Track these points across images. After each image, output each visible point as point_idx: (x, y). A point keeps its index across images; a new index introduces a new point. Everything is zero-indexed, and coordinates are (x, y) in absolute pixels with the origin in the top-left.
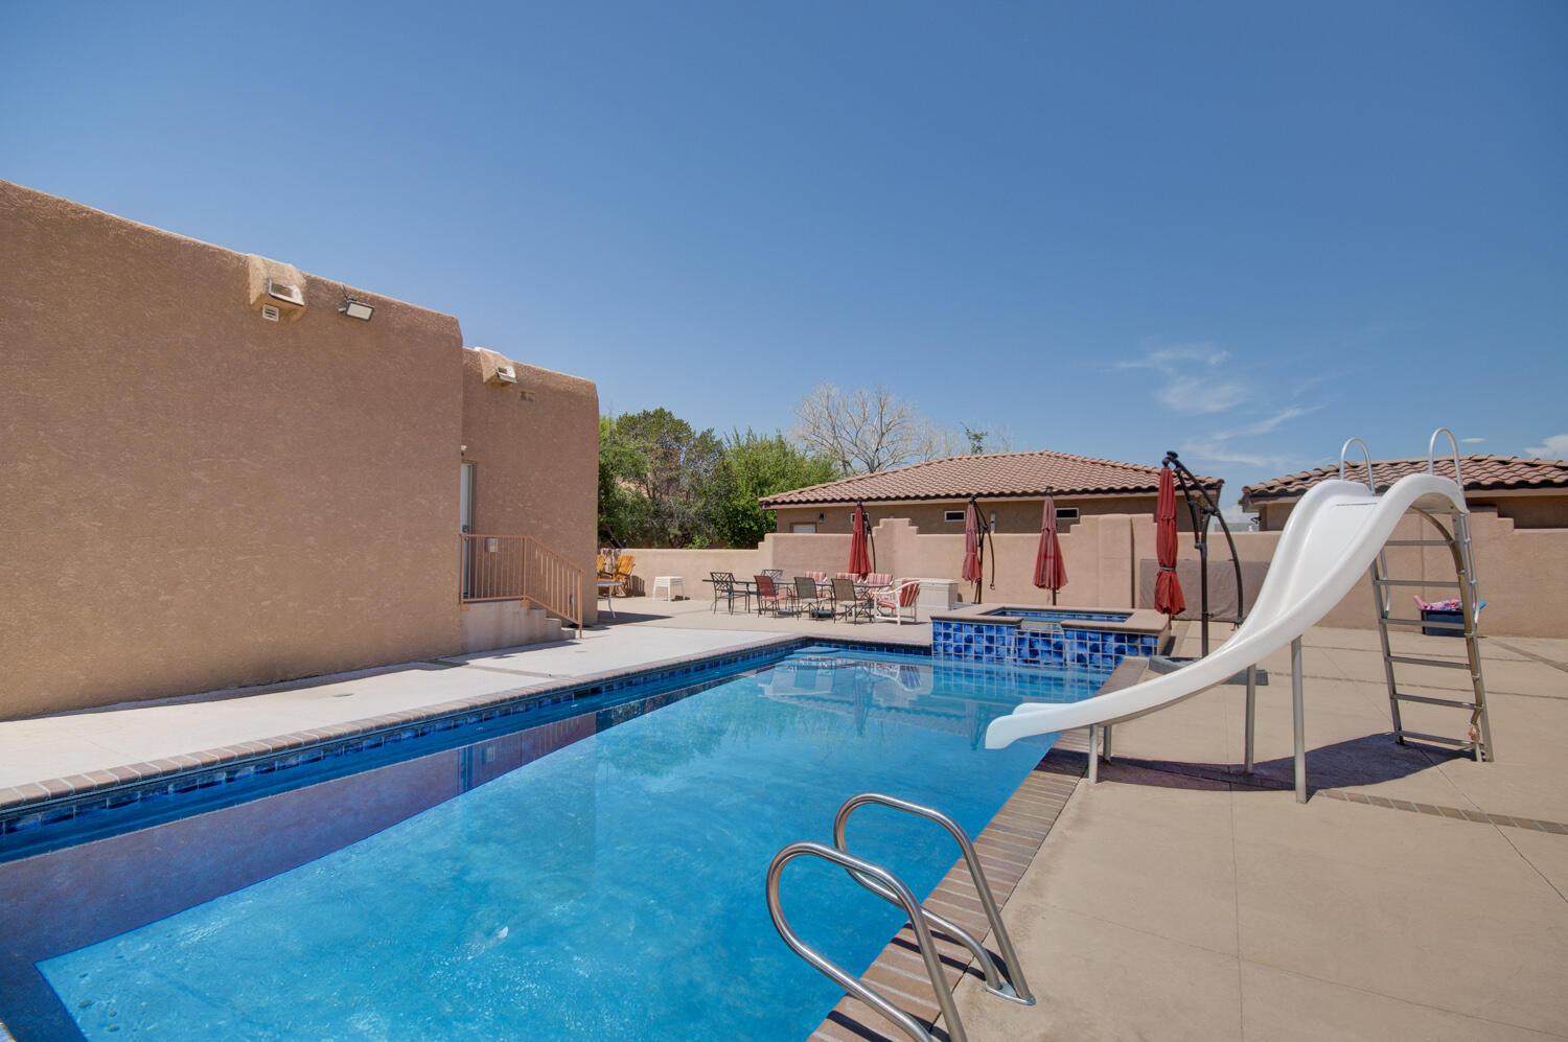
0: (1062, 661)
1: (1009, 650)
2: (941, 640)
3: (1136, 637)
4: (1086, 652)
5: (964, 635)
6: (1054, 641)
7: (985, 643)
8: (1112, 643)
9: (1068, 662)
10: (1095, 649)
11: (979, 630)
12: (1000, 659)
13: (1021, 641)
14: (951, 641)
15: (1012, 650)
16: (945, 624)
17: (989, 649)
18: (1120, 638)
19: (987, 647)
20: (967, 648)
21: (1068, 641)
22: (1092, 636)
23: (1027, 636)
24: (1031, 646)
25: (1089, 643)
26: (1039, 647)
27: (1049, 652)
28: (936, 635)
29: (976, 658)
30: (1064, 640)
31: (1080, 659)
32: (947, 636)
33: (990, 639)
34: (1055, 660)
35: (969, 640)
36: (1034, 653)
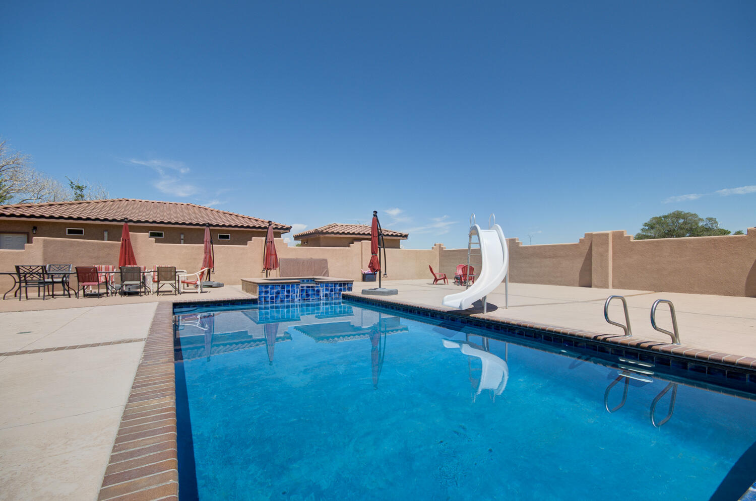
0: (319, 297)
1: (297, 295)
2: (263, 295)
3: (346, 284)
4: (328, 293)
5: (275, 290)
6: (316, 289)
7: (286, 294)
8: (338, 287)
9: (322, 298)
10: (332, 290)
11: (283, 288)
12: (293, 300)
13: (302, 290)
14: (269, 295)
15: (298, 296)
16: (265, 286)
17: (287, 296)
18: (340, 285)
19: (286, 296)
20: (277, 297)
21: (322, 288)
22: (331, 285)
23: (305, 288)
24: (306, 292)
25: (329, 288)
26: (310, 293)
27: (314, 294)
28: (260, 292)
29: (281, 301)
30: (320, 288)
31: (326, 295)
32: (266, 292)
33: (288, 291)
34: (315, 297)
35: (278, 293)
36: (308, 295)
